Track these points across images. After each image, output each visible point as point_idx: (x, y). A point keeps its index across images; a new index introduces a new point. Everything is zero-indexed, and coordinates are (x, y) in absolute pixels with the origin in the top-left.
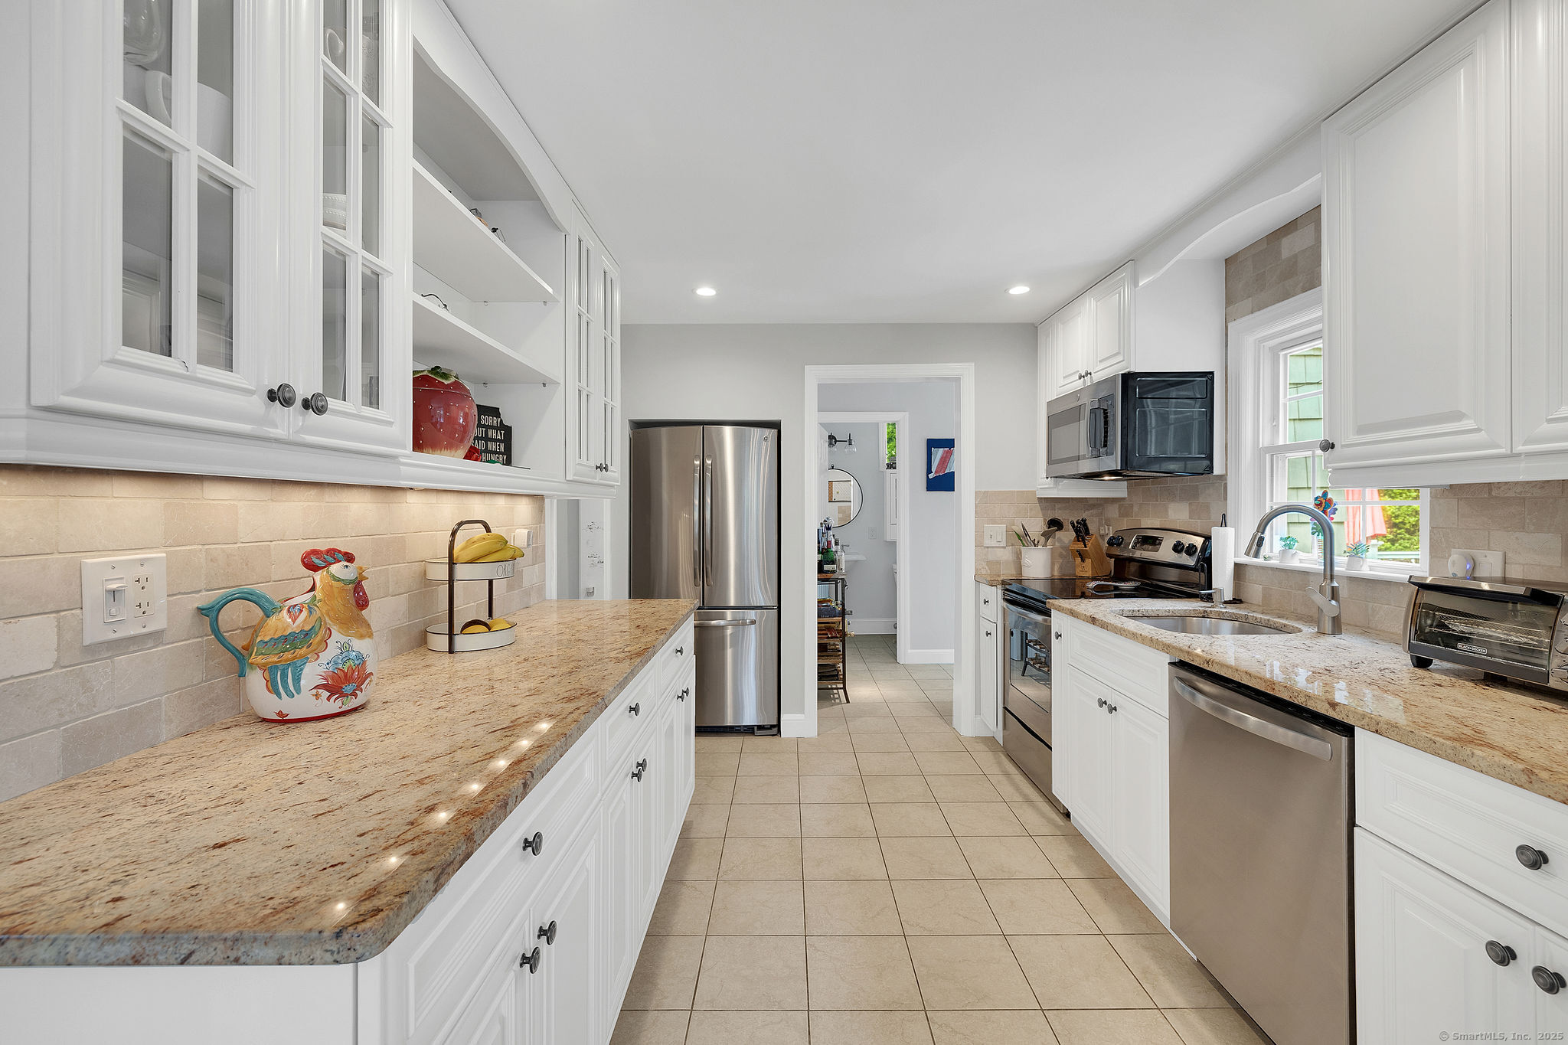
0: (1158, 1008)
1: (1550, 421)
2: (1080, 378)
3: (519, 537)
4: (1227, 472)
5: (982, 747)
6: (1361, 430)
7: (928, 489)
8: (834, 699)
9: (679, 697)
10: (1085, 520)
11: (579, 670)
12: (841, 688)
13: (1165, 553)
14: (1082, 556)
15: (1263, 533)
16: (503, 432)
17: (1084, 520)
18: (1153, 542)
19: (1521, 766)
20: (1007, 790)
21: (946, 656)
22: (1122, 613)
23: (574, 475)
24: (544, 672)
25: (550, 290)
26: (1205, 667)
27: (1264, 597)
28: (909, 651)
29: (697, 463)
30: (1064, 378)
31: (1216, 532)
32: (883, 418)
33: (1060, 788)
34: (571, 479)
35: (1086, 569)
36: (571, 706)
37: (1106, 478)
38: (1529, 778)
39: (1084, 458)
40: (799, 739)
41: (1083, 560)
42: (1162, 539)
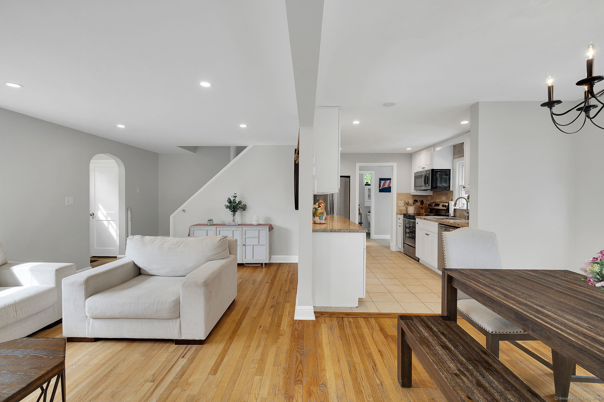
4: (453, 190)
5: (398, 253)
7: (380, 192)
13: (440, 207)
14: (422, 208)
15: (456, 202)
17: (423, 200)
18: (438, 205)
21: (388, 237)
27: (459, 214)
28: (374, 236)
30: (419, 168)
31: (450, 202)
33: (417, 255)
35: (423, 211)
37: (428, 191)
39: (423, 186)
41: (422, 209)
42: (440, 204)
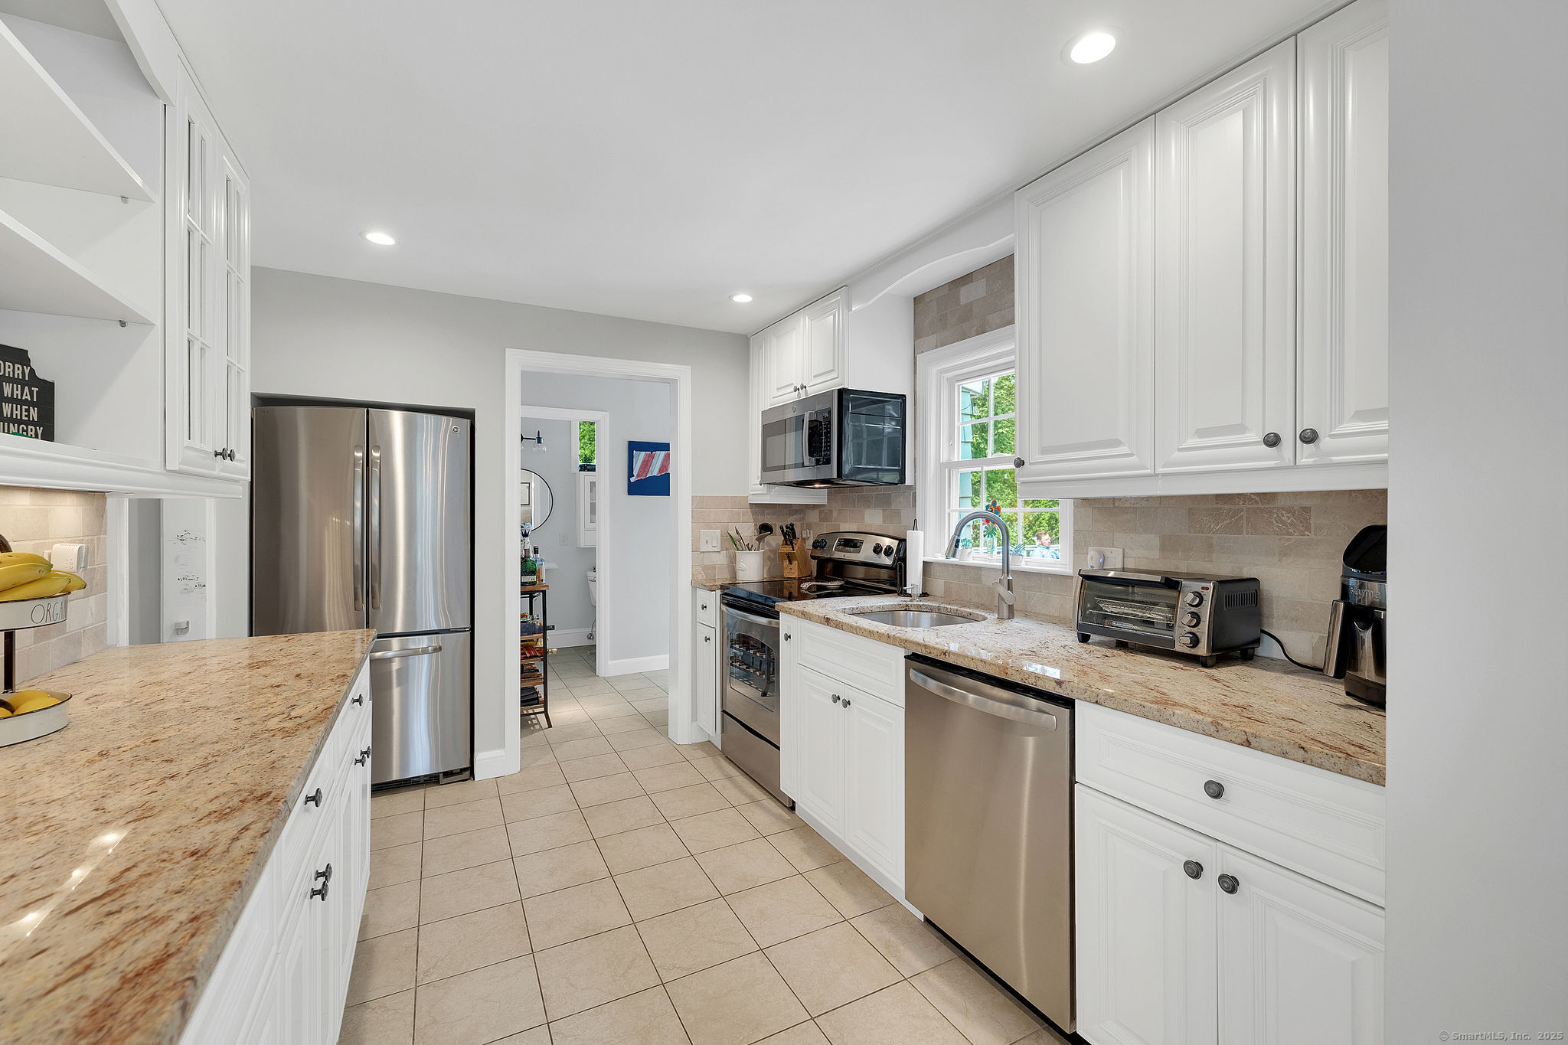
0: (906, 979)
1: (1180, 450)
2: (795, 391)
3: (64, 555)
4: (915, 483)
5: (700, 754)
6: (1044, 451)
7: (630, 493)
8: (533, 725)
9: (357, 761)
10: (793, 525)
11: (219, 759)
12: (541, 713)
13: (865, 554)
14: (790, 558)
15: (959, 536)
16: (35, 390)
18: (851, 544)
19: (1210, 720)
20: (732, 793)
21: (659, 662)
22: (844, 611)
23: (180, 464)
24: (150, 773)
25: (138, 181)
26: (942, 658)
27: (946, 591)
28: (610, 662)
29: (359, 454)
30: (778, 389)
31: (910, 535)
32: (577, 416)
33: (788, 786)
34: (176, 468)
35: (792, 571)
36: (230, 827)
37: (817, 486)
38: (1215, 729)
40: (499, 780)
41: (790, 563)
42: (862, 542)
